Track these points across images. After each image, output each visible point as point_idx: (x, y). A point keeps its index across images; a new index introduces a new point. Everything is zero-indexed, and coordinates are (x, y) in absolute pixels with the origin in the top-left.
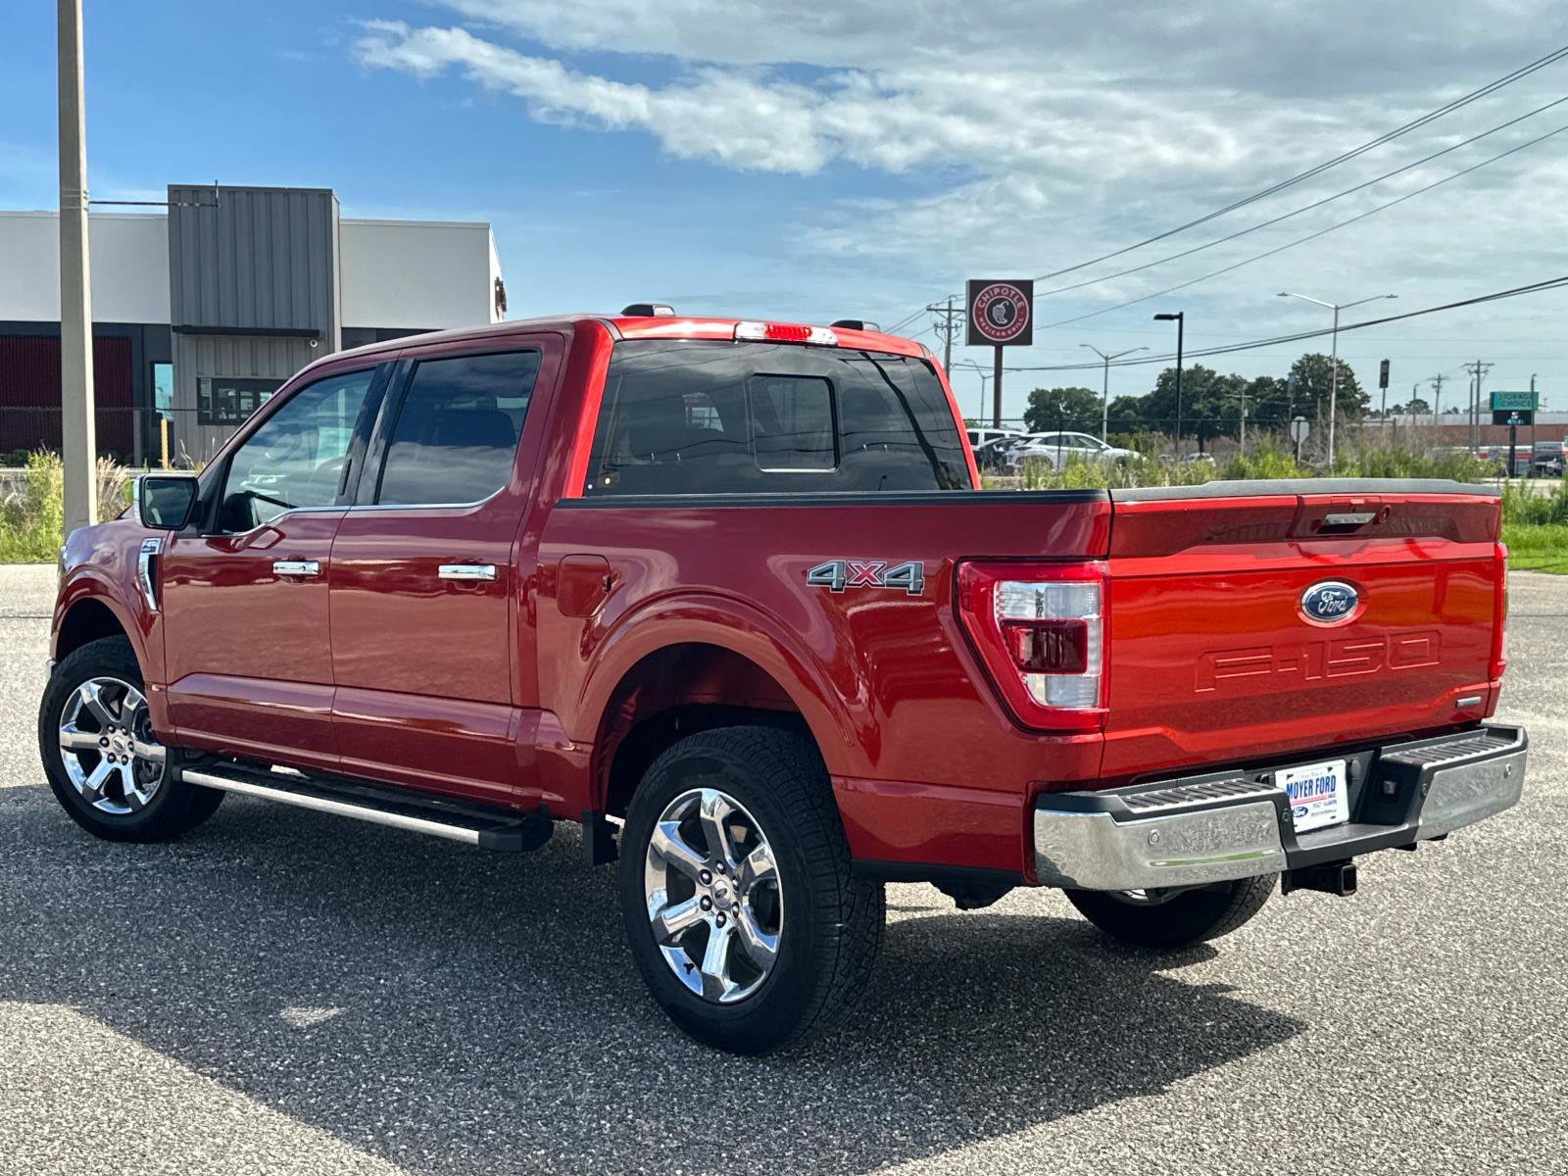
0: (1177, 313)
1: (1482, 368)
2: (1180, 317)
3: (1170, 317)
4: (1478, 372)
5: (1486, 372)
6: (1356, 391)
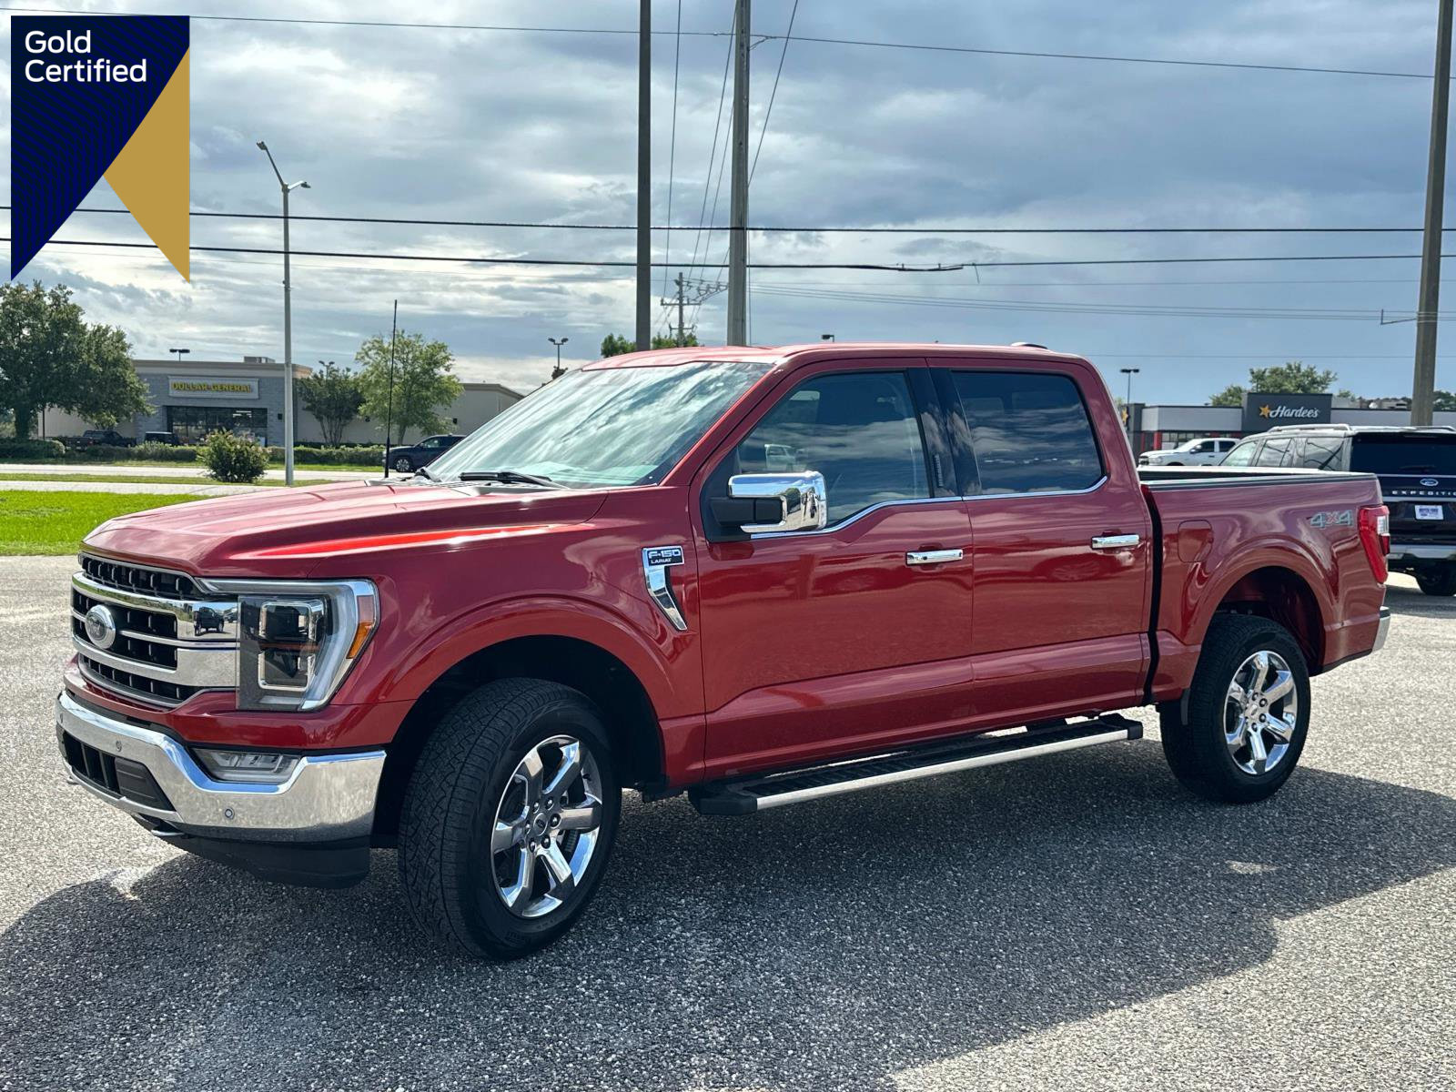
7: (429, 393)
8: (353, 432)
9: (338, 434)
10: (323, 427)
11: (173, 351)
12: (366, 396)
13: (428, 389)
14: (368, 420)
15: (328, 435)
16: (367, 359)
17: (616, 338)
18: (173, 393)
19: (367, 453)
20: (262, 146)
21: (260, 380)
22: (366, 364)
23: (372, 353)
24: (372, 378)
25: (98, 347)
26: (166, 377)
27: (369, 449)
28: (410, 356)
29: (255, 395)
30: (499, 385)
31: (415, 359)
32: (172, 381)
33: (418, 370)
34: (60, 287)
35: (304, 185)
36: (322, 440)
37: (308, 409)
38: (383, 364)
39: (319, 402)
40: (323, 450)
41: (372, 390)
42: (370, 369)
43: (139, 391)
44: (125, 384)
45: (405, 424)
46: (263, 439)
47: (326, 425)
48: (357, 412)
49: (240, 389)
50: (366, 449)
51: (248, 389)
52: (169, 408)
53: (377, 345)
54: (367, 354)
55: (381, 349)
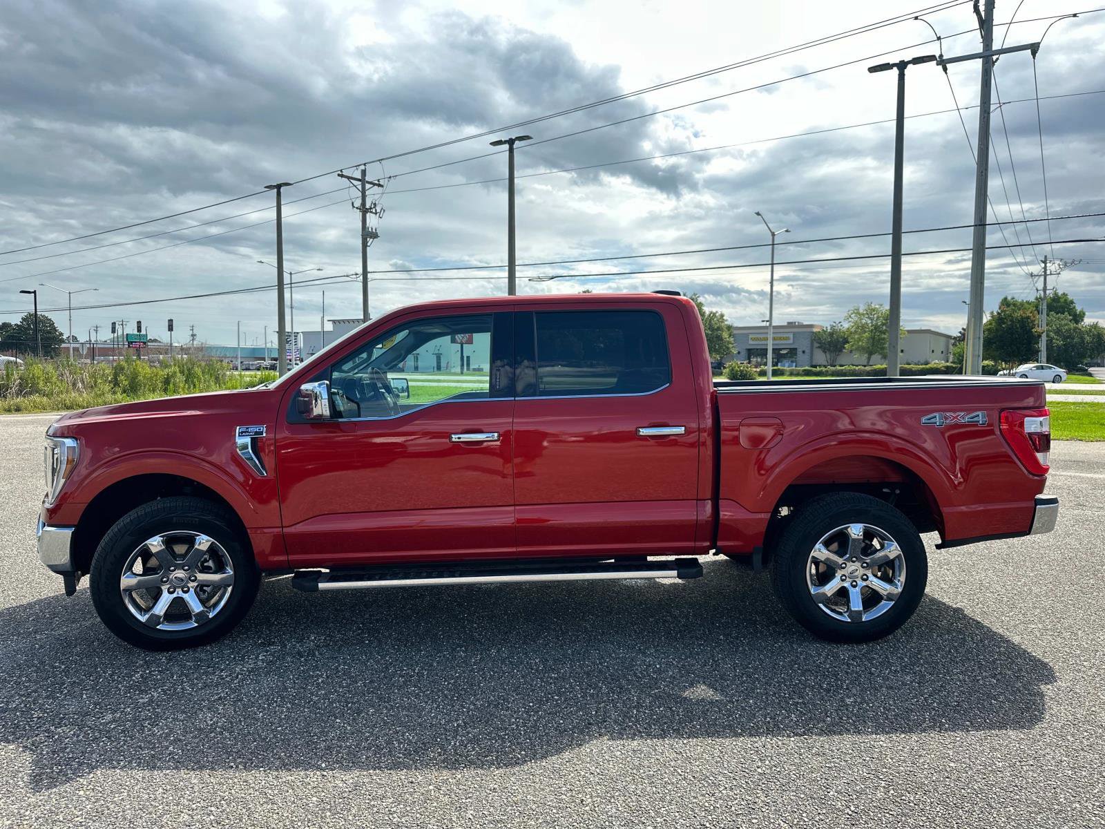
0: (33, 291)
1: (124, 323)
2: (35, 292)
3: (29, 292)
4: (122, 325)
5: (126, 325)
6: (56, 331)
7: (886, 336)
8: (842, 359)
9: (835, 360)
10: (826, 357)
11: (763, 321)
12: (850, 340)
13: (885, 334)
14: (851, 352)
15: (829, 361)
16: (850, 319)
17: (1009, 298)
18: (751, 342)
19: (842, 370)
20: (758, 214)
21: (794, 334)
22: (849, 322)
23: (853, 316)
24: (853, 330)
25: (710, 322)
26: (747, 335)
27: (843, 368)
28: (875, 316)
29: (791, 341)
30: (929, 330)
31: (878, 318)
32: (751, 336)
33: (879, 324)
34: (695, 295)
35: (787, 231)
36: (825, 363)
37: (819, 347)
38: (859, 321)
39: (824, 343)
40: (818, 369)
41: (852, 336)
42: (853, 324)
43: (729, 342)
44: (722, 340)
45: (871, 354)
46: (794, 364)
47: (828, 356)
48: (844, 348)
49: (784, 339)
50: (841, 368)
51: (788, 338)
52: (749, 350)
53: (856, 311)
54: (850, 316)
55: (858, 313)
